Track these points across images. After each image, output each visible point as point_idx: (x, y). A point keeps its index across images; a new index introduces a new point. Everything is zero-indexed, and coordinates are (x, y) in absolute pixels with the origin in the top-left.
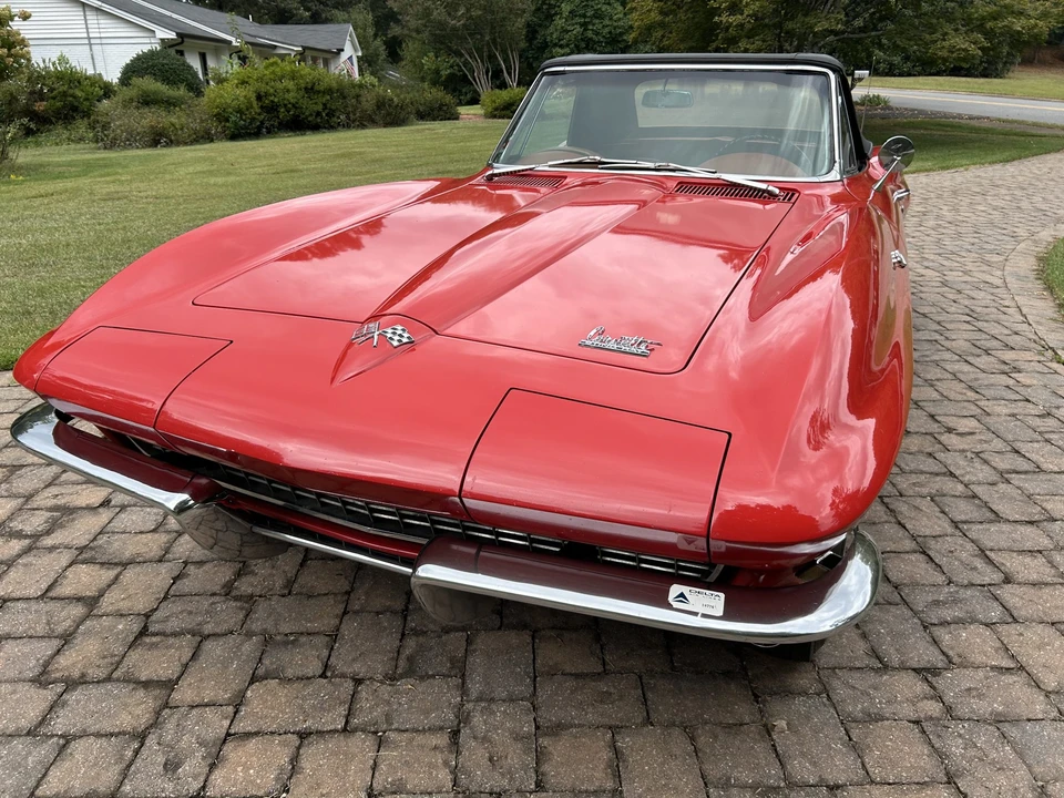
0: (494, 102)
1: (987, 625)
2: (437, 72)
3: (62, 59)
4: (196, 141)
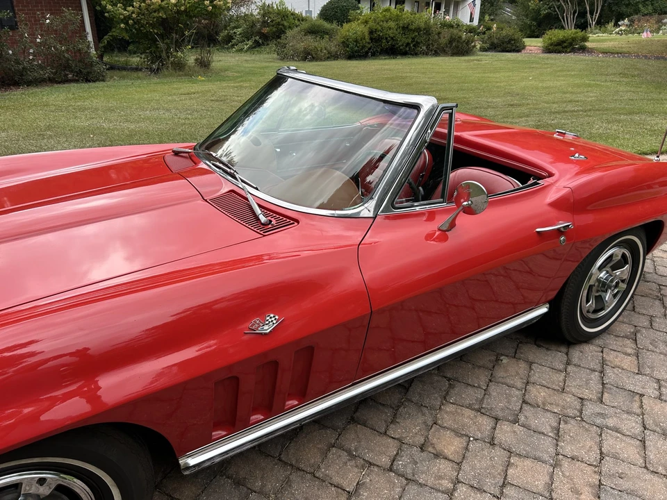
0: (551, 39)
2: (539, 11)
3: (281, 3)
4: (328, 58)
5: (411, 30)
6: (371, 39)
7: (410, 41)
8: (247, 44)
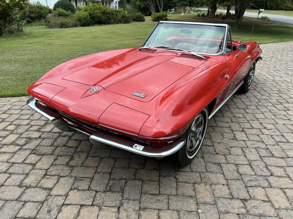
0: (155, 16)
1: (263, 188)
2: (140, 6)
3: (38, 2)
4: (72, 27)
5: (106, 13)
6: (91, 17)
7: (106, 18)
8: (23, 22)
